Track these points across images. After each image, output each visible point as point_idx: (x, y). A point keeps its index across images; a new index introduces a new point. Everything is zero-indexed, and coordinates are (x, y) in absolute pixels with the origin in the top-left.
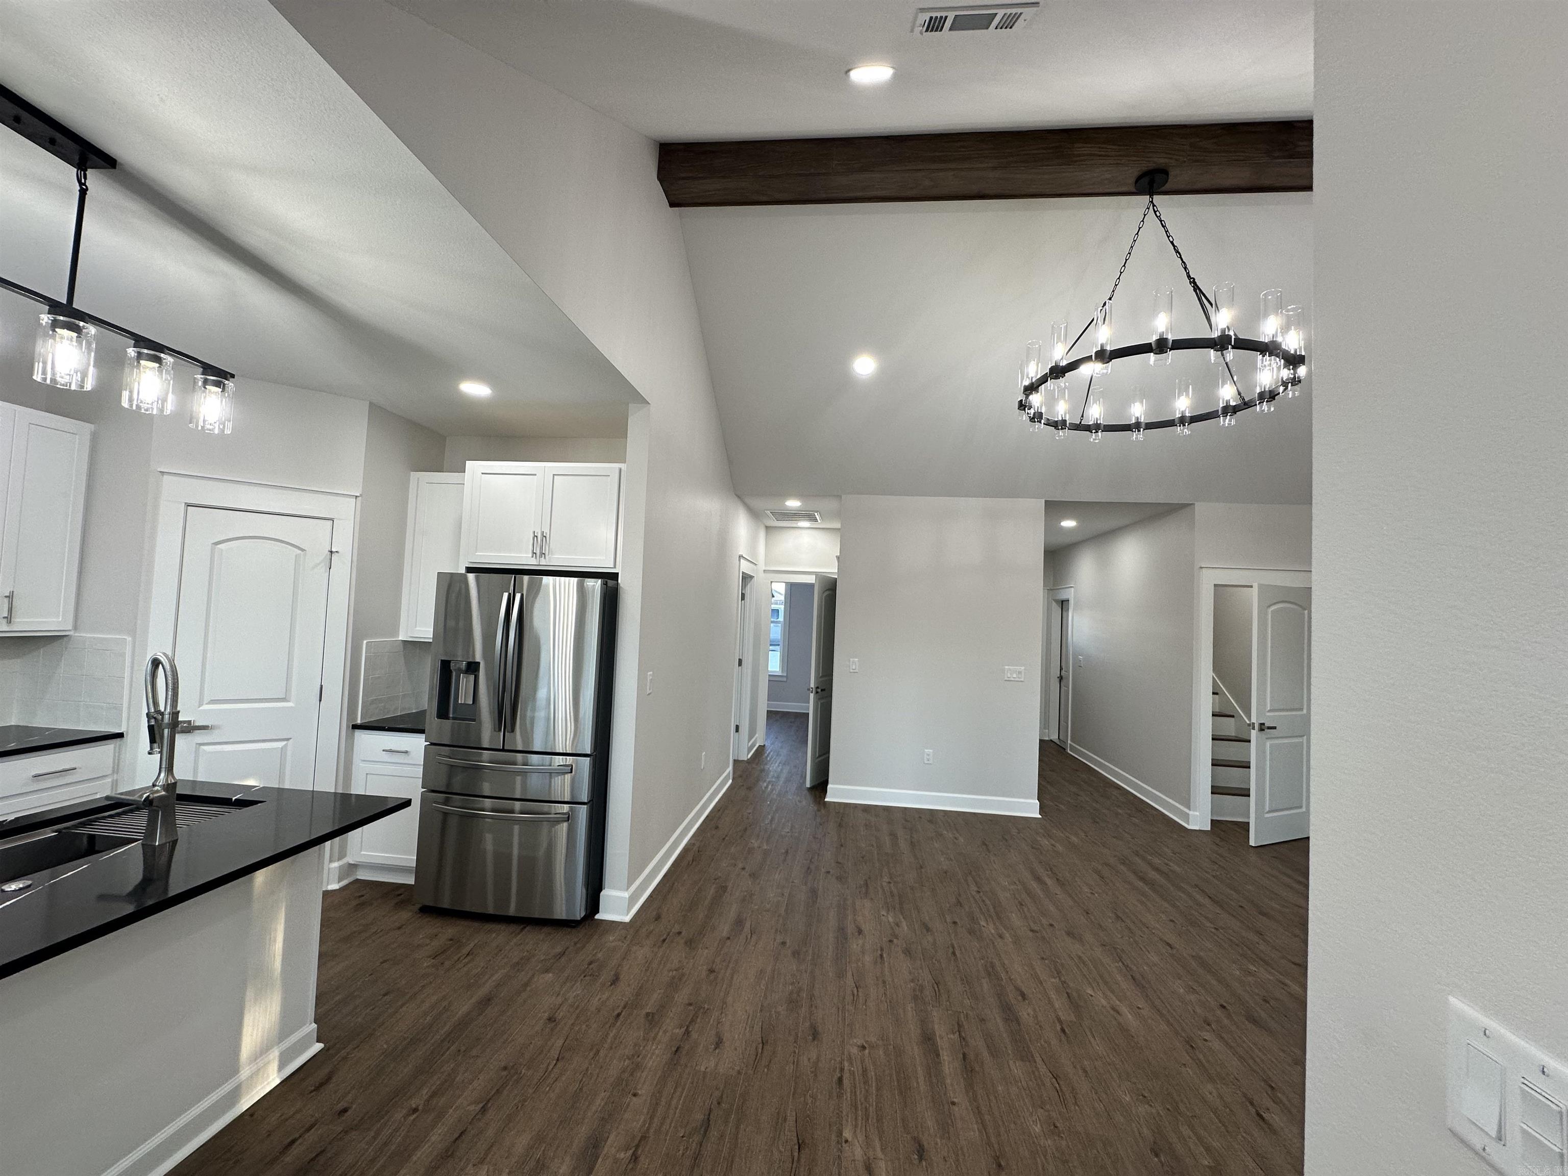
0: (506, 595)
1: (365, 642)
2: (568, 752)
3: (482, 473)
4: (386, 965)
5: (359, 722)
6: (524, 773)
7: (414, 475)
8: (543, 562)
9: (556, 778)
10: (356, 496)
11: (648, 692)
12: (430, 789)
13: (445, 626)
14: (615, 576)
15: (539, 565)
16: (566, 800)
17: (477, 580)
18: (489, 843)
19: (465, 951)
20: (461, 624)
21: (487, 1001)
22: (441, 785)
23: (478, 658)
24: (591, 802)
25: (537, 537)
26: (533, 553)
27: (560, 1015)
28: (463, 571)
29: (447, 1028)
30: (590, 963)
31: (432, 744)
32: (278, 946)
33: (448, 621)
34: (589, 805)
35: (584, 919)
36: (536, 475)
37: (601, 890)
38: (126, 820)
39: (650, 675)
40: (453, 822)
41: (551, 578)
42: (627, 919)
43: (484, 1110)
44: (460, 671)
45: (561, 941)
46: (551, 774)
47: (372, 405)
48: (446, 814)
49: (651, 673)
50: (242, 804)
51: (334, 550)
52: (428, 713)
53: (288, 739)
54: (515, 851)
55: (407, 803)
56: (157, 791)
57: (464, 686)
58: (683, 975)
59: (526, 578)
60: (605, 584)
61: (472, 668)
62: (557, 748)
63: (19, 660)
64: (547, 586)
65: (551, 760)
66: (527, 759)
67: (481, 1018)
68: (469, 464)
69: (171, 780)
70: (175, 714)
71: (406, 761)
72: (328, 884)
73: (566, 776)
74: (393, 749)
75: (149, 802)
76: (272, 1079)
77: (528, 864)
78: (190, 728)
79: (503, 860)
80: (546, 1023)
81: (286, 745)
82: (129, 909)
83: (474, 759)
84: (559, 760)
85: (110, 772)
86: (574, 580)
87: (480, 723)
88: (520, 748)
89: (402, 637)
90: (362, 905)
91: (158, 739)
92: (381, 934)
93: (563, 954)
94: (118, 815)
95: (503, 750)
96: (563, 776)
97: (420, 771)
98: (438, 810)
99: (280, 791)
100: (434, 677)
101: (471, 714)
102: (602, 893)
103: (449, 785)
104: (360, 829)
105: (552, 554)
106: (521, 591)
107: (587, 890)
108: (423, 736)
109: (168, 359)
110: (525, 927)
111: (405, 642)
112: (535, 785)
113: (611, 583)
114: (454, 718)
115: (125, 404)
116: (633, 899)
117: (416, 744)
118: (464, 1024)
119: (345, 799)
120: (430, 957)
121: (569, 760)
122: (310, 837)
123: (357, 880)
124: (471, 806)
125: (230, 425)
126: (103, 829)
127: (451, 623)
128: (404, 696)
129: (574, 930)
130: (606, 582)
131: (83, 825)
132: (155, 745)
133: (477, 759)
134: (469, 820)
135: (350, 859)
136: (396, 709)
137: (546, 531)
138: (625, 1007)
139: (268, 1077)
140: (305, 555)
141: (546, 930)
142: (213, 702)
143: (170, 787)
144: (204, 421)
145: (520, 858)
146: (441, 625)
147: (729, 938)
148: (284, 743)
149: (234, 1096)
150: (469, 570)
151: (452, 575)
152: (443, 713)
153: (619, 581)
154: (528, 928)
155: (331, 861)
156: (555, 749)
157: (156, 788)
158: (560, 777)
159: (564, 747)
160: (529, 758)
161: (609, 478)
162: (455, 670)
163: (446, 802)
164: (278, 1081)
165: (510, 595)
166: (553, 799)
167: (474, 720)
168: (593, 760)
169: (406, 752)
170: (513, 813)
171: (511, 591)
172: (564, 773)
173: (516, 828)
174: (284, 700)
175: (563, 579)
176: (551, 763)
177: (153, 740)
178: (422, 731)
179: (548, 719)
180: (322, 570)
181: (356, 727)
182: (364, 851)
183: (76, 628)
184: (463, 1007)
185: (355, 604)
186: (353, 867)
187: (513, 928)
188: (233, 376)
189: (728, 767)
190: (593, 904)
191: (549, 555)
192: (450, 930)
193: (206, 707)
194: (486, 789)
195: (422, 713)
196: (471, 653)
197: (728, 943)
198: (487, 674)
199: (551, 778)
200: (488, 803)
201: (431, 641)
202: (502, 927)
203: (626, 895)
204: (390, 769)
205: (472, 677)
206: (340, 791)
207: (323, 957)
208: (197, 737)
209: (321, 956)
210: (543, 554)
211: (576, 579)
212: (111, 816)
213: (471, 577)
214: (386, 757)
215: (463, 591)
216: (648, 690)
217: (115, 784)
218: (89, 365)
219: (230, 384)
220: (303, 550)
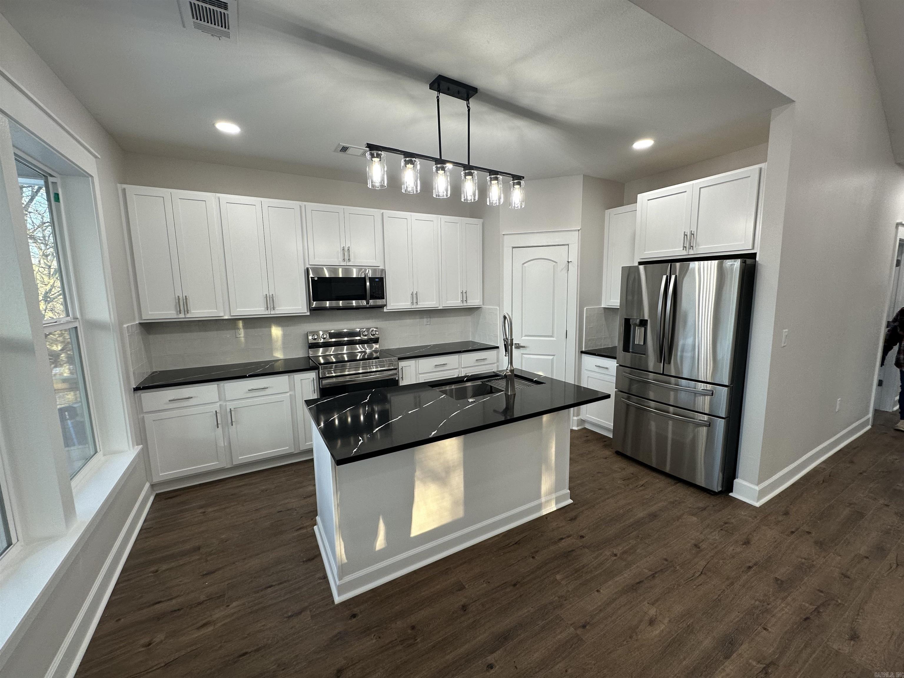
0: (664, 277)
1: (585, 308)
2: (708, 381)
3: (648, 200)
4: (599, 475)
5: (584, 350)
6: (676, 390)
7: (608, 212)
8: (691, 252)
9: (699, 398)
10: (579, 230)
11: (783, 345)
12: (620, 390)
13: (626, 298)
14: (753, 256)
15: (689, 255)
16: (706, 412)
17: (645, 269)
18: (653, 426)
19: (641, 483)
20: (636, 298)
21: (654, 516)
22: (625, 389)
23: (646, 317)
24: (728, 418)
25: (686, 235)
26: (684, 247)
27: (703, 546)
28: (637, 264)
29: (631, 520)
30: (726, 523)
31: (620, 365)
32: (553, 450)
33: (628, 296)
34: (727, 419)
35: (720, 493)
36: (686, 192)
37: (735, 479)
38: (500, 382)
39: (786, 332)
40: (632, 411)
41: (696, 263)
42: (758, 504)
43: (653, 576)
44: (635, 325)
45: (703, 501)
46: (696, 394)
47: (585, 176)
48: (628, 405)
49: (787, 330)
50: (538, 383)
51: (569, 261)
52: (618, 349)
53: (554, 355)
54: (670, 436)
55: (608, 396)
56: (508, 372)
57: (638, 334)
58: (813, 566)
59: (678, 264)
60: (744, 263)
61: (643, 323)
62: (700, 377)
63: (470, 317)
64: (694, 269)
65: (696, 385)
66: (678, 382)
67: (651, 524)
68: (639, 196)
69: (512, 369)
70: (512, 340)
71: (607, 373)
72: (573, 427)
73: (706, 397)
74: (600, 365)
75: (506, 376)
76: (552, 507)
77: (678, 446)
78: (518, 347)
79: (662, 439)
80: (693, 547)
81: (553, 358)
82: (502, 419)
83: (643, 376)
84: (701, 386)
85: (496, 362)
86: (715, 263)
87: (648, 356)
88: (673, 374)
89: (602, 306)
90: (587, 441)
91: (507, 350)
92: (596, 458)
93: (704, 509)
94: (498, 379)
95: (663, 374)
96: (704, 397)
97: (614, 379)
98: (624, 402)
99: (552, 379)
100: (620, 329)
101: (642, 350)
102: (736, 481)
103: (629, 389)
104: (586, 405)
105: (699, 246)
106: (675, 273)
107: (723, 475)
108: (616, 360)
109: (500, 177)
110: (677, 483)
111: (605, 308)
112: (684, 398)
113: (749, 261)
114: (632, 352)
115: (488, 204)
116: (762, 493)
117: (612, 364)
118: (639, 523)
119: (578, 389)
120: (622, 479)
121: (709, 387)
122: (564, 403)
123: (585, 428)
124: (642, 403)
125: (524, 203)
126: (495, 384)
127: (630, 298)
128: (605, 338)
129: (712, 497)
130: (745, 261)
131: (488, 381)
132: (507, 353)
133: (647, 377)
134: (641, 411)
135: (581, 417)
136: (601, 345)
137: (694, 230)
138: (755, 564)
139: (552, 505)
140: (557, 265)
141: (692, 489)
142: (526, 336)
143: (512, 371)
144: (515, 203)
145: (673, 440)
146: (624, 298)
147: (867, 558)
148: (552, 357)
149: (539, 507)
150: (640, 263)
151: (630, 267)
152: (626, 348)
153: (757, 259)
154: (678, 484)
155: (574, 416)
156: (698, 377)
157: (508, 371)
158: (701, 397)
159: (705, 377)
160: (679, 382)
161: (749, 178)
162: (633, 324)
163: (628, 399)
164: (555, 509)
165: (667, 277)
166: (696, 410)
167: (645, 355)
168: (730, 390)
169: (607, 368)
170: (668, 413)
171: (668, 274)
172: (705, 395)
173: (670, 422)
174: (552, 336)
175: (706, 262)
176: (695, 386)
177: (506, 351)
178: (615, 358)
179: (693, 357)
180: (565, 271)
181: (582, 352)
182: (589, 415)
183: (483, 304)
184: (641, 514)
185: (580, 288)
186: (583, 421)
187: (670, 480)
188: (523, 178)
189: (868, 414)
190: (728, 486)
191: (696, 246)
192: (632, 469)
193: (523, 338)
194: (652, 395)
195: (615, 347)
196: (642, 314)
197: (866, 561)
198: (651, 327)
199: (695, 397)
200: (652, 404)
201: (619, 307)
202: (663, 478)
203: (757, 488)
204: (598, 376)
205: (643, 329)
206: (576, 384)
207: (572, 460)
208: (522, 351)
209: (570, 459)
210: (691, 247)
211: (716, 262)
212: (496, 379)
213: (641, 267)
214: (597, 370)
215: (637, 277)
216: (783, 342)
217: (498, 366)
218: (476, 189)
219: (522, 182)
220: (556, 263)
